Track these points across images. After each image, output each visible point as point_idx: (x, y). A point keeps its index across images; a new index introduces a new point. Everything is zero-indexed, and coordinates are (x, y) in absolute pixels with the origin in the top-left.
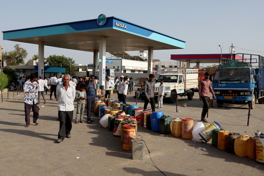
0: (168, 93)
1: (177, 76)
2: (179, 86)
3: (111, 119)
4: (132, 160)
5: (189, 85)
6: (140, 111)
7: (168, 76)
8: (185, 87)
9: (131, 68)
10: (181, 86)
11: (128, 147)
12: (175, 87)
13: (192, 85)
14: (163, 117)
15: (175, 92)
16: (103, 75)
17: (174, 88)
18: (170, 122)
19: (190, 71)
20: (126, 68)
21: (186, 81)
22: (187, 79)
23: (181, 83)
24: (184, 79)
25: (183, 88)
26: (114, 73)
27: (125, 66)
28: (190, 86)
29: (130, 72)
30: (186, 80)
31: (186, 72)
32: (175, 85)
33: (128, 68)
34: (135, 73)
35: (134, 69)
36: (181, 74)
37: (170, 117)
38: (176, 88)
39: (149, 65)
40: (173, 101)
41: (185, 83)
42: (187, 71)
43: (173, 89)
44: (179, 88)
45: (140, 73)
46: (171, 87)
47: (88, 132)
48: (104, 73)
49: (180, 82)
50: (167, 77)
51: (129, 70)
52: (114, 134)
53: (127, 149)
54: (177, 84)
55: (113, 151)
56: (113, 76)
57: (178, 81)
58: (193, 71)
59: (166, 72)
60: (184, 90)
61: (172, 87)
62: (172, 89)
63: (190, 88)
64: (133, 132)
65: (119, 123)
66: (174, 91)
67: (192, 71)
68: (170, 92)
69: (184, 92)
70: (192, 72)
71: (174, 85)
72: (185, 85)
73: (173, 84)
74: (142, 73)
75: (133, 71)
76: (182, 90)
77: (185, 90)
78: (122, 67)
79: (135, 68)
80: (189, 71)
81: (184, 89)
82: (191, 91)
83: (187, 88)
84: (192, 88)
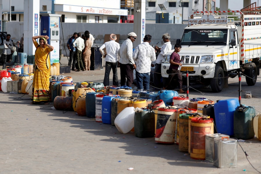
0: (209, 68)
1: (225, 30)
2: (231, 54)
3: (143, 115)
4: (219, 169)
5: (249, 50)
6: (184, 101)
7: (204, 30)
8: (242, 55)
9: (79, 10)
10: (233, 53)
11: (202, 154)
12: (223, 55)
13: (255, 51)
14: (240, 108)
15: (223, 68)
16: (34, 29)
17: (220, 57)
18: (253, 118)
19: (251, 19)
20: (66, 9)
21: (244, 42)
22: (246, 38)
23: (234, 47)
24: (240, 37)
25: (237, 57)
26: (58, 24)
27: (63, 5)
28: (251, 52)
29: (74, 20)
30: (243, 40)
31: (245, 21)
32: (222, 52)
33: (70, 9)
34: (87, 21)
35: (85, 12)
36: (233, 26)
37: (252, 108)
38: (225, 59)
39: (137, 4)
40: (220, 87)
41: (242, 46)
42: (246, 19)
43: (220, 60)
44: (231, 58)
45: (101, 22)
46: (216, 55)
47: (100, 139)
48: (36, 25)
49: (233, 43)
50: (203, 34)
51: (71, 14)
52: (157, 139)
53: (201, 157)
54: (226, 49)
55: (178, 161)
56: (57, 32)
57: (228, 43)
58: (257, 19)
59: (200, 22)
60: (239, 62)
61: (218, 56)
62: (217, 59)
63: (251, 57)
64: (210, 127)
65: (167, 120)
66: (221, 64)
67: (254, 19)
68: (213, 66)
69: (239, 67)
70: (256, 21)
71: (220, 51)
72: (242, 50)
73: (218, 49)
74: (105, 21)
75: (82, 17)
76: (235, 64)
77: (241, 62)
78: (56, 7)
79: (87, 10)
80: (249, 19)
81: (239, 59)
82: (253, 64)
83: (246, 57)
84: (254, 58)
